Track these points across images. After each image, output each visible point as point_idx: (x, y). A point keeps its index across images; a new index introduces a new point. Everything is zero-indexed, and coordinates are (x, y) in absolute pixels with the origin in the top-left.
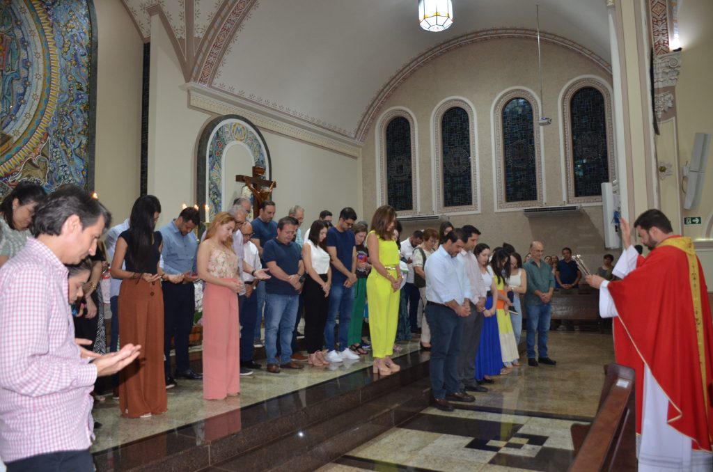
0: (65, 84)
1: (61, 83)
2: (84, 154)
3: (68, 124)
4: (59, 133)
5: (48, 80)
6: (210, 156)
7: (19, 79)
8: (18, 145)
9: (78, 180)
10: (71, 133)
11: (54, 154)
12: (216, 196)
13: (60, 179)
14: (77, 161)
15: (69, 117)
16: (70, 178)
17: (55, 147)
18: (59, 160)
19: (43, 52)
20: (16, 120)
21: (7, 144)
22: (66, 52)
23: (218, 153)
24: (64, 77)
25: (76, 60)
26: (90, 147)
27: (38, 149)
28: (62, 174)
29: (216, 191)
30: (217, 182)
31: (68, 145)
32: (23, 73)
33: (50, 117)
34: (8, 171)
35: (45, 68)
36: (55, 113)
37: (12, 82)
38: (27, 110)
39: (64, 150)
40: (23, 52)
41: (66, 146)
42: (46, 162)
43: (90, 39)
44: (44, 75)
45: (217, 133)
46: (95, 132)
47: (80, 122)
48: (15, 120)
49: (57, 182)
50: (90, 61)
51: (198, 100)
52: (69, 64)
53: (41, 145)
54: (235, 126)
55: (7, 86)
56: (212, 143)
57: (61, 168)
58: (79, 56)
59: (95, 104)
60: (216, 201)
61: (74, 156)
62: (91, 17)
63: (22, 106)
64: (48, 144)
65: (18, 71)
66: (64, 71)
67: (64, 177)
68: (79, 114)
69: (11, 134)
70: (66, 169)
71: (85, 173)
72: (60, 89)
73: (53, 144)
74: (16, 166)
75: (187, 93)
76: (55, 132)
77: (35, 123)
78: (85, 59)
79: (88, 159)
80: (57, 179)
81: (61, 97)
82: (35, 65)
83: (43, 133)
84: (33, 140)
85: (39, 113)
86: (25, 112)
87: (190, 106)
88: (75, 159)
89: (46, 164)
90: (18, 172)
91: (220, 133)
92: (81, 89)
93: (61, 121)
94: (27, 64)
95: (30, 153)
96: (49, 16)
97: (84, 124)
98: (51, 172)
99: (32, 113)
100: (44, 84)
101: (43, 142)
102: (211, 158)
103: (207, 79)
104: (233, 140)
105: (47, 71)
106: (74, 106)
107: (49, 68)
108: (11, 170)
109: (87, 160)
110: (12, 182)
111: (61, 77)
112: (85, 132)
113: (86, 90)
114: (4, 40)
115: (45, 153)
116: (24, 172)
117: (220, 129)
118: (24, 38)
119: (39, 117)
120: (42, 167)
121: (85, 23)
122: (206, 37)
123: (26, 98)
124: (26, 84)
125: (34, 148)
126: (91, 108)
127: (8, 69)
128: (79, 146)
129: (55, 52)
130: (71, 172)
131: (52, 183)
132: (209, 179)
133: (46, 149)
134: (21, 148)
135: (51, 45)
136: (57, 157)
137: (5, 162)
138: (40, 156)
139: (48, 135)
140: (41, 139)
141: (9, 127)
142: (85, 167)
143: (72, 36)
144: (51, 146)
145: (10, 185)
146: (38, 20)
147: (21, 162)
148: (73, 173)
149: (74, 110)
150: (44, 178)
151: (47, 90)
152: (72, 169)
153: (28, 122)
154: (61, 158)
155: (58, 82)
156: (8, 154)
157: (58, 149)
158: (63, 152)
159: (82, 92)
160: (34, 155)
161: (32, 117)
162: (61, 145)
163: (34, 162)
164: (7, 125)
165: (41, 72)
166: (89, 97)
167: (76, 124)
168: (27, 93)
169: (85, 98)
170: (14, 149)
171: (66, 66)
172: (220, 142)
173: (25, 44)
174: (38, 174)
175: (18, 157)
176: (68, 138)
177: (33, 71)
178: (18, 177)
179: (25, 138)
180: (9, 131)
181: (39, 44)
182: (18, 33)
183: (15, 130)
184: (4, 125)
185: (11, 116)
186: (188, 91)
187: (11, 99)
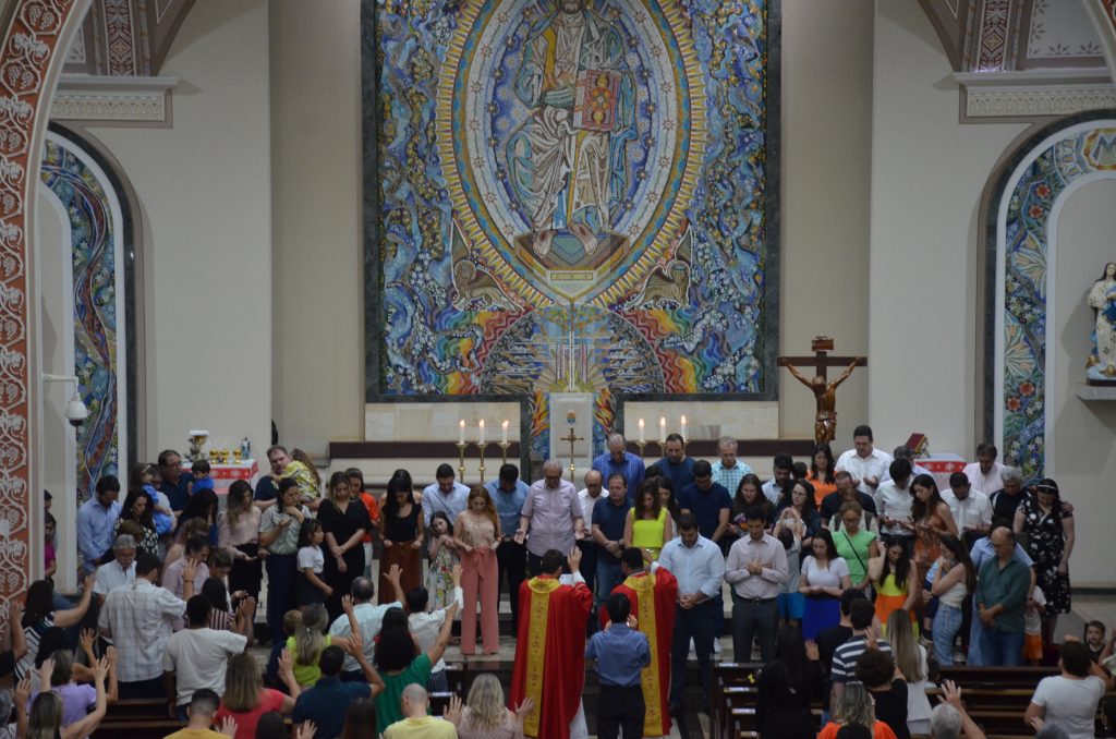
0: (718, 124)
1: (709, 125)
2: (757, 244)
3: (724, 195)
4: (708, 215)
5: (686, 126)
6: (1009, 223)
7: (636, 139)
8: (637, 250)
9: (746, 293)
10: (730, 210)
11: (700, 254)
12: (1027, 307)
13: (711, 294)
14: (744, 259)
15: (726, 182)
16: (731, 291)
17: (701, 240)
18: (709, 263)
19: (676, 80)
20: (633, 208)
21: (620, 250)
22: (718, 65)
23: (1036, 212)
24: (715, 112)
25: (739, 74)
27: (672, 250)
28: (715, 285)
29: (1027, 295)
30: (1034, 277)
31: (726, 233)
32: (643, 125)
33: (691, 190)
34: (622, 294)
35: (679, 106)
36: (700, 181)
37: (625, 146)
38: (651, 188)
39: (718, 243)
40: (642, 89)
41: (722, 235)
42: (685, 269)
43: (765, 23)
44: (679, 120)
45: (1035, 166)
46: (778, 201)
47: (749, 188)
48: (630, 209)
49: (706, 300)
50: (765, 67)
52: (724, 84)
53: (675, 242)
54: (1094, 136)
55: (617, 155)
56: (1016, 193)
57: (713, 276)
58: (743, 65)
59: (778, 147)
60: (1028, 316)
61: (737, 250)
63: (643, 183)
64: (689, 238)
65: (634, 126)
66: (715, 101)
67: (719, 290)
68: (745, 171)
69: (625, 232)
70: (722, 276)
71: (759, 278)
72: (709, 136)
73: (698, 237)
74: (635, 284)
75: (957, 92)
76: (699, 215)
77: (664, 207)
78: (757, 64)
79: (765, 251)
80: (706, 296)
81: (709, 151)
82: (662, 107)
83: (680, 222)
84: (662, 237)
85: (671, 188)
86: (647, 192)
87: (964, 118)
88: (739, 255)
89: (686, 274)
90: (637, 293)
91: (1046, 163)
92: (749, 125)
93: (712, 194)
94: (648, 110)
95: (657, 259)
96: (685, 8)
97: (756, 187)
98: (694, 285)
99: (660, 191)
100: (678, 135)
101: (680, 236)
102: (1014, 227)
104: (1087, 172)
105: (684, 110)
106: (736, 160)
107: (686, 104)
108: (627, 291)
109: (764, 253)
110: (630, 311)
111: (709, 114)
112: (758, 203)
113: (758, 124)
114: (611, 80)
115: (683, 254)
116: (648, 291)
117: (1043, 156)
118: (642, 65)
119: (672, 195)
120: (678, 280)
123: (647, 168)
124: (648, 143)
125: (663, 250)
126: (770, 157)
127: (617, 128)
128: (747, 231)
129: (697, 70)
130: (732, 281)
131: (697, 304)
132: (1008, 271)
133: (685, 244)
134: (642, 254)
135: (688, 61)
136: (706, 257)
137: (617, 280)
138: (675, 261)
139: (688, 221)
140: (675, 231)
141: (623, 222)
142: (759, 266)
143: (729, 31)
144: (694, 241)
145: (626, 316)
146: (665, 25)
147: (643, 276)
148: (736, 282)
149: (736, 167)
150: (684, 297)
151: (684, 145)
152: (735, 275)
153: (653, 206)
154: (714, 258)
155: (706, 123)
156: (622, 266)
157: (707, 244)
158: (717, 247)
159: (750, 130)
160: (664, 260)
161: (659, 197)
162: (713, 235)
163: (665, 273)
164: (619, 220)
165: (673, 115)
166: (765, 136)
167: (740, 193)
168: (650, 159)
169: (757, 138)
170: (631, 258)
171: (719, 90)
172: (1044, 184)
173: (644, 75)
174: (672, 293)
175: (637, 270)
176: (726, 220)
177: (659, 118)
178: (638, 301)
179: (649, 236)
180: (622, 229)
181: (668, 67)
182: (633, 61)
183: (633, 224)
184: (615, 220)
185: (624, 204)
186: (962, 88)
187: (625, 178)
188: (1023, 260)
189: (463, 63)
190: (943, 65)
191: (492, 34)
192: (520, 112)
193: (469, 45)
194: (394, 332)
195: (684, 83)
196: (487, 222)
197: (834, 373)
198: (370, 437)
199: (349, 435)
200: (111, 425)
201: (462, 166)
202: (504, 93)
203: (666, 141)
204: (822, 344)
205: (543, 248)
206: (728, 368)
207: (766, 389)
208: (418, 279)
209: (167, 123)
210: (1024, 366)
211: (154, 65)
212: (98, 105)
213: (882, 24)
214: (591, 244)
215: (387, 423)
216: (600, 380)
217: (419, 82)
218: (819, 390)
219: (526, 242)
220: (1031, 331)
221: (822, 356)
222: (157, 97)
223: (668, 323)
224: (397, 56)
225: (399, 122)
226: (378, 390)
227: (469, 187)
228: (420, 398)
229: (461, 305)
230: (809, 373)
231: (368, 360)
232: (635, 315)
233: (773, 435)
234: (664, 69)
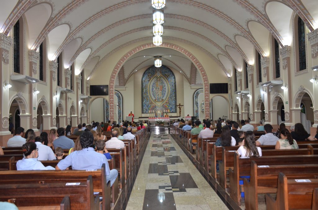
1: (170, 90)
3: (172, 96)
17: (170, 99)
18: (171, 101)
22: (171, 85)
23: (197, 96)
26: (176, 99)
28: (171, 103)
29: (197, 103)
32: (165, 90)
33: (169, 95)
34: (163, 104)
37: (163, 92)
46: (176, 96)
49: (170, 105)
51: (193, 87)
52: (171, 87)
54: (201, 90)
56: (195, 95)
59: (176, 92)
61: (173, 100)
62: (175, 78)
76: (170, 97)
78: (174, 85)
81: (170, 92)
83: (168, 98)
86: (165, 96)
87: (191, 89)
91: (198, 92)
94: (165, 89)
96: (168, 80)
97: (174, 95)
102: (195, 97)
103: (195, 83)
104: (201, 93)
105: (168, 89)
106: (173, 93)
114: (162, 86)
119: (167, 96)
121: (174, 79)
122: (191, 77)
124: (165, 91)
127: (163, 90)
129: (169, 86)
138: (168, 101)
143: (172, 82)
146: (166, 82)
148: (173, 103)
156: (163, 102)
168: (165, 93)
169: (174, 91)
172: (198, 94)
173: (165, 86)
174: (168, 104)
175: (165, 102)
176: (172, 98)
177: (166, 89)
178: (165, 105)
179: (166, 99)
180: (163, 99)
181: (167, 85)
182: (164, 85)
183: (164, 98)
184: (163, 98)
185: (163, 97)
186: (191, 86)
187: (163, 94)
188: (196, 100)
189: (150, 85)
190: (189, 84)
191: (152, 83)
192: (155, 89)
193: (150, 84)
194: (144, 108)
195: (168, 87)
196: (152, 98)
197: (181, 106)
198: (142, 116)
199: (140, 116)
200: (121, 115)
201: (150, 94)
202: (153, 88)
203: (167, 91)
204: (180, 104)
205: (157, 100)
206: (172, 110)
207: (176, 112)
208: (146, 103)
209: (125, 90)
210: (197, 109)
211: (125, 86)
212: (120, 89)
213: (184, 81)
214: (161, 100)
215: (144, 115)
216: (162, 112)
217: (146, 87)
218: (179, 108)
219: (155, 100)
220: (197, 106)
221: (180, 105)
222: (125, 88)
223: (167, 106)
224: (144, 85)
225: (144, 91)
226: (143, 113)
227: (150, 95)
228: (146, 113)
229: (150, 105)
230: (179, 106)
231: (142, 110)
232: (164, 106)
233: (176, 116)
234: (166, 85)
